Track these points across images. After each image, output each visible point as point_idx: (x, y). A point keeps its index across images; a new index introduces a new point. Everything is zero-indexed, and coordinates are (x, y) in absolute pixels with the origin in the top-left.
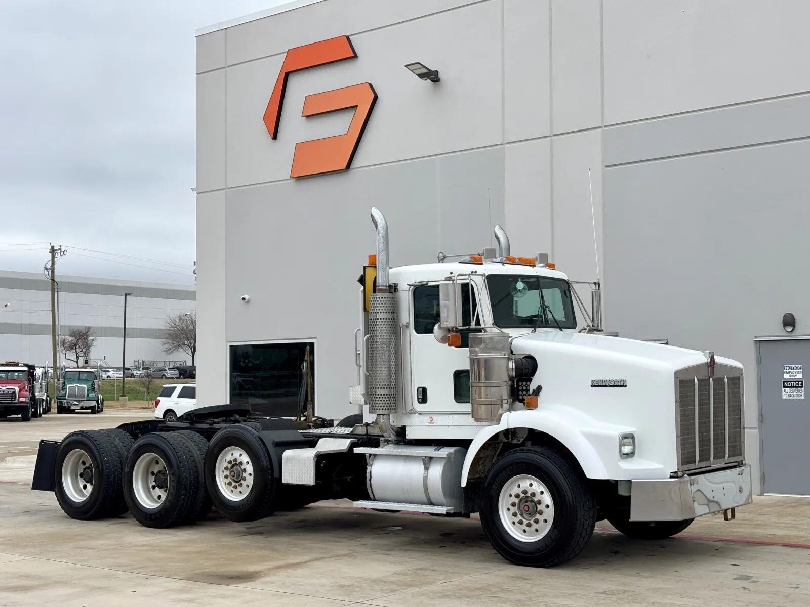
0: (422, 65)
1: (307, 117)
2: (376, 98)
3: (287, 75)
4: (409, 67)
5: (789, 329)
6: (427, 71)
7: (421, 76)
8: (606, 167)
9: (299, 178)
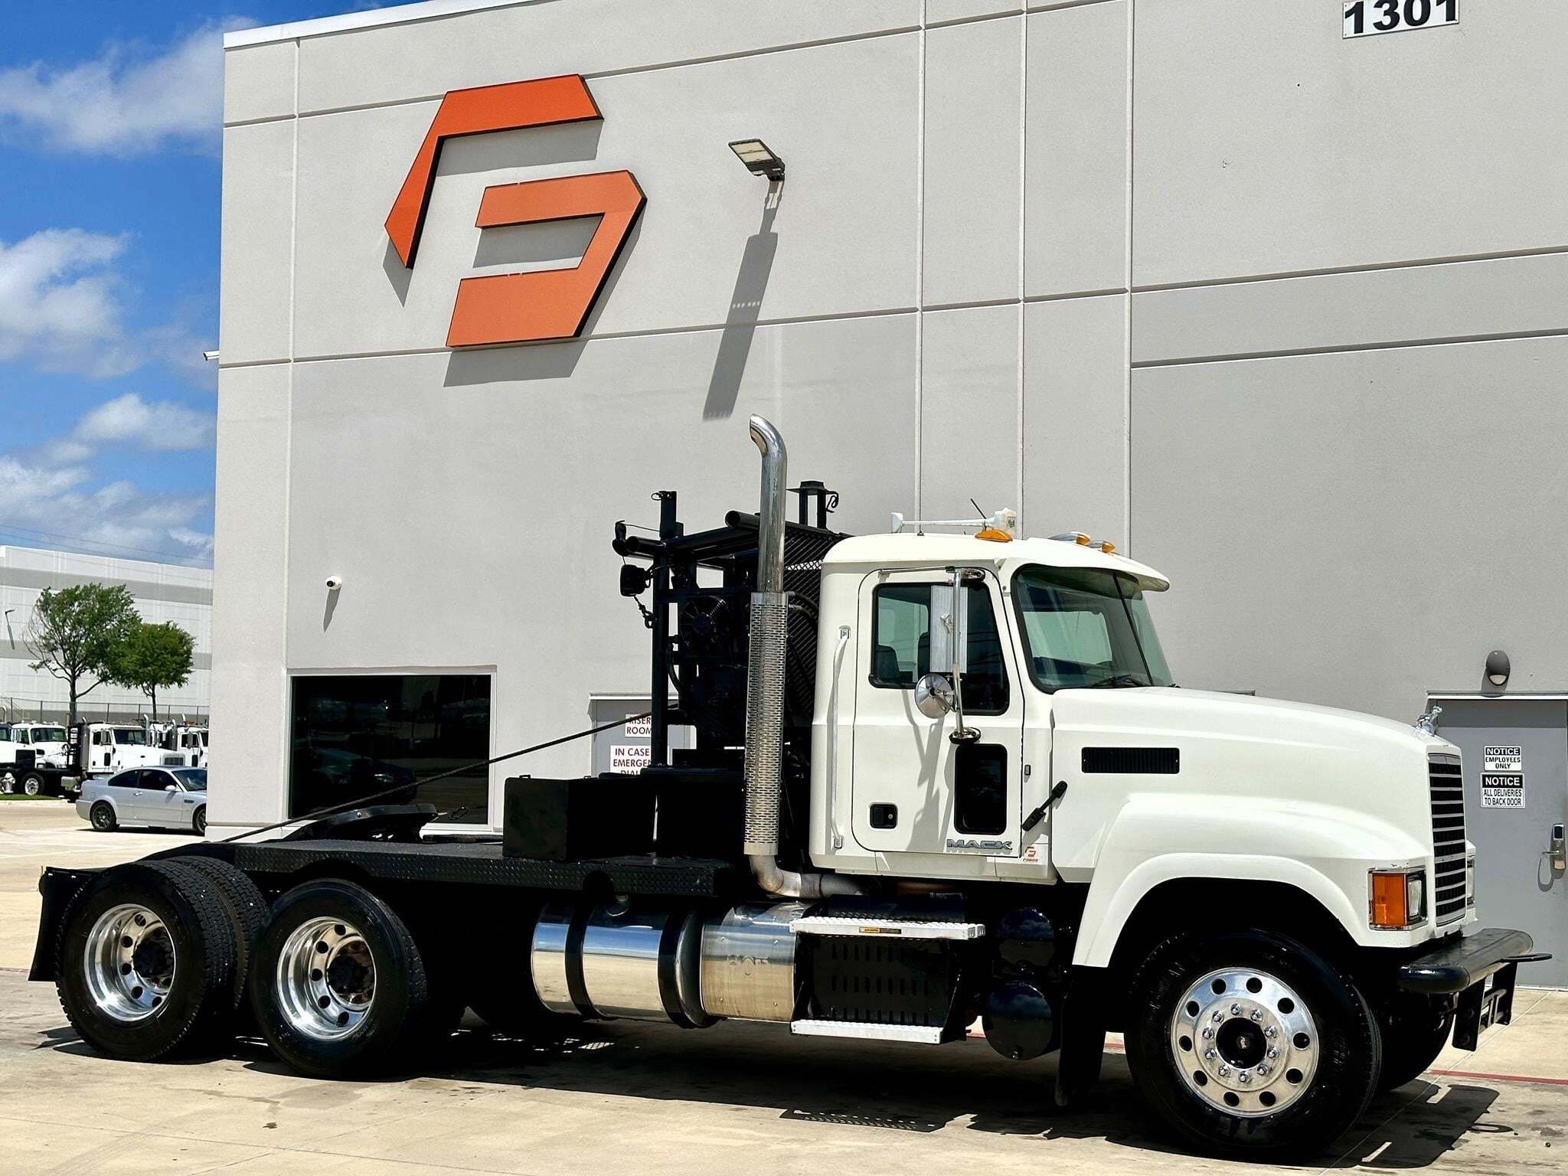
0: (762, 144)
1: (483, 228)
2: (644, 201)
3: (442, 141)
5: (1498, 681)
6: (769, 157)
7: (753, 166)
8: (1133, 365)
9: (463, 350)
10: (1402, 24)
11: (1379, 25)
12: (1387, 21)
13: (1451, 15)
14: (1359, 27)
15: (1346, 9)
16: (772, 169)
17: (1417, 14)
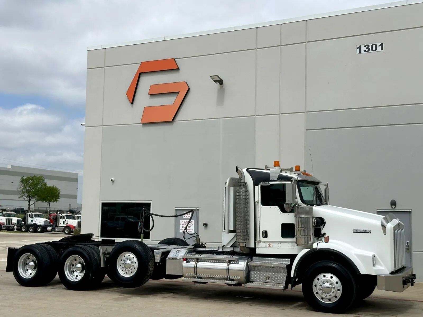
0: (218, 76)
1: (150, 95)
2: (189, 89)
3: (140, 74)
4: (211, 77)
5: (393, 207)
6: (220, 79)
7: (215, 81)
8: (307, 130)
9: (145, 124)
10: (371, 51)
11: (365, 51)
12: (367, 50)
13: (382, 49)
14: (360, 52)
15: (357, 47)
16: (220, 82)
17: (374, 48)
